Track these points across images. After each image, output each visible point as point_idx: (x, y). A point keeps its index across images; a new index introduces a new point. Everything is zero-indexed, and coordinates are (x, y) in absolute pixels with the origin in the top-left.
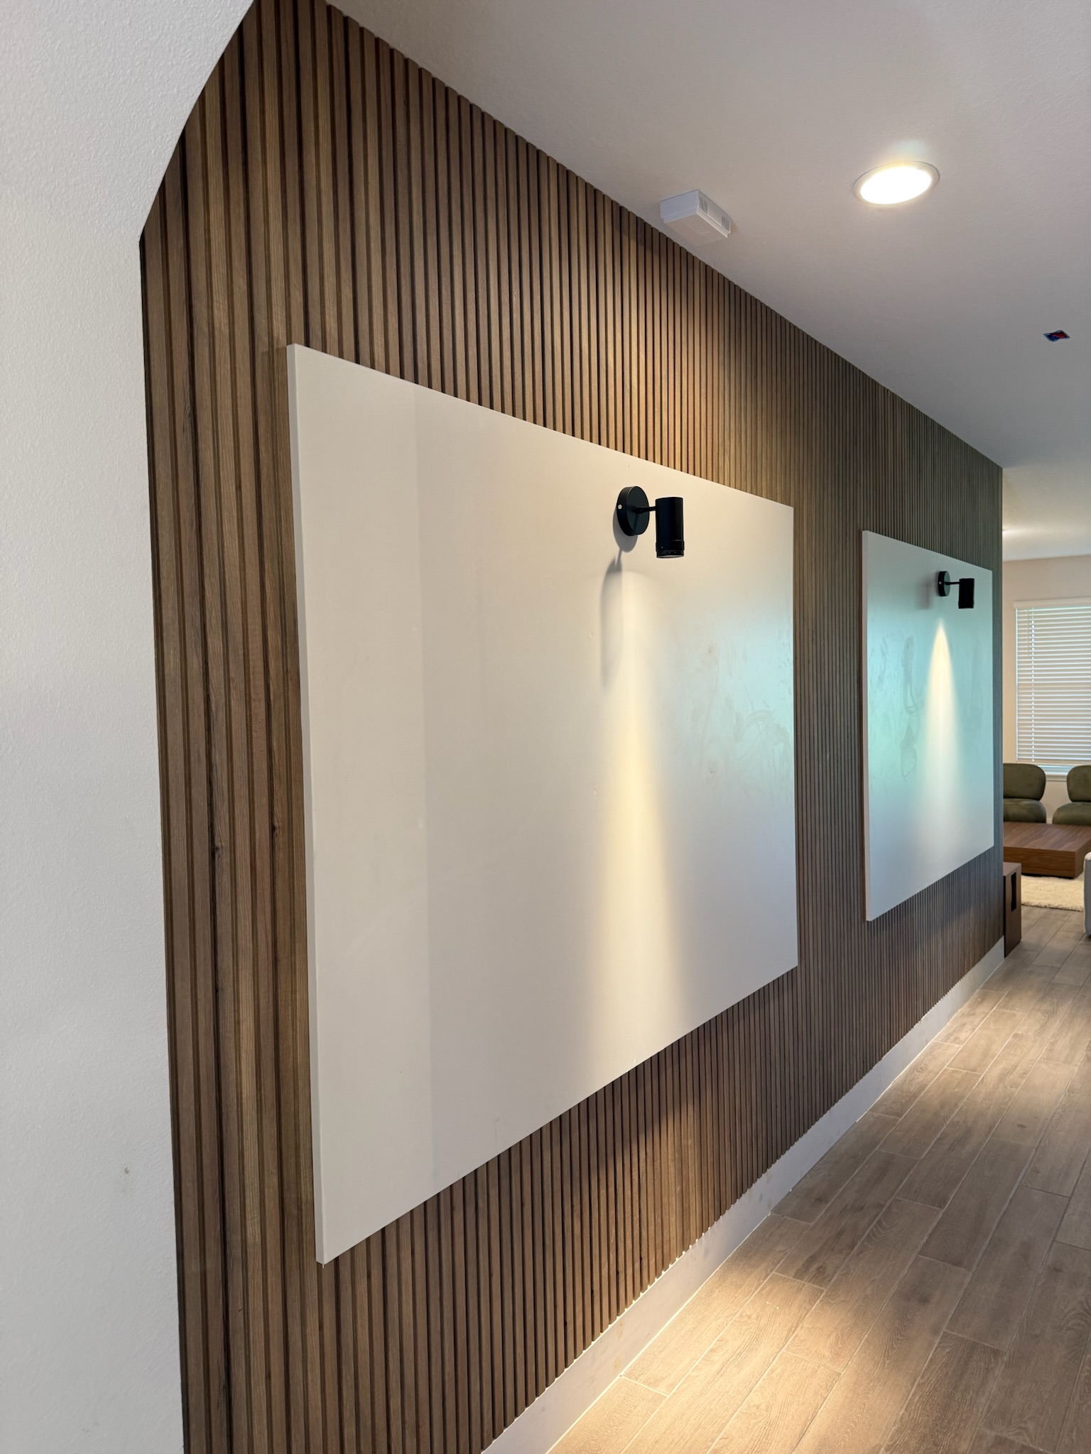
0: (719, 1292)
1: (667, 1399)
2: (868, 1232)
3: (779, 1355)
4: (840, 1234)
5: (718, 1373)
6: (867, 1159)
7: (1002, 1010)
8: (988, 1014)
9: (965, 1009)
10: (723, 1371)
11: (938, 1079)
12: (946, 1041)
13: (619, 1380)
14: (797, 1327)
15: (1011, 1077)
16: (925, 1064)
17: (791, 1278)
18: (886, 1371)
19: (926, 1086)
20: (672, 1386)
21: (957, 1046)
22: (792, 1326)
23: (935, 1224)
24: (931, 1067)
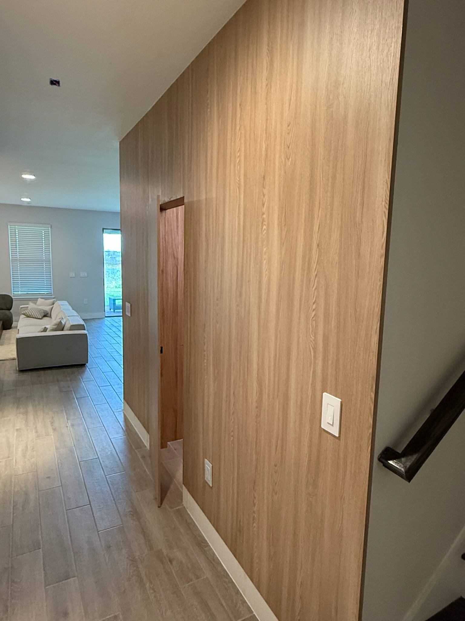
15: (28, 453)
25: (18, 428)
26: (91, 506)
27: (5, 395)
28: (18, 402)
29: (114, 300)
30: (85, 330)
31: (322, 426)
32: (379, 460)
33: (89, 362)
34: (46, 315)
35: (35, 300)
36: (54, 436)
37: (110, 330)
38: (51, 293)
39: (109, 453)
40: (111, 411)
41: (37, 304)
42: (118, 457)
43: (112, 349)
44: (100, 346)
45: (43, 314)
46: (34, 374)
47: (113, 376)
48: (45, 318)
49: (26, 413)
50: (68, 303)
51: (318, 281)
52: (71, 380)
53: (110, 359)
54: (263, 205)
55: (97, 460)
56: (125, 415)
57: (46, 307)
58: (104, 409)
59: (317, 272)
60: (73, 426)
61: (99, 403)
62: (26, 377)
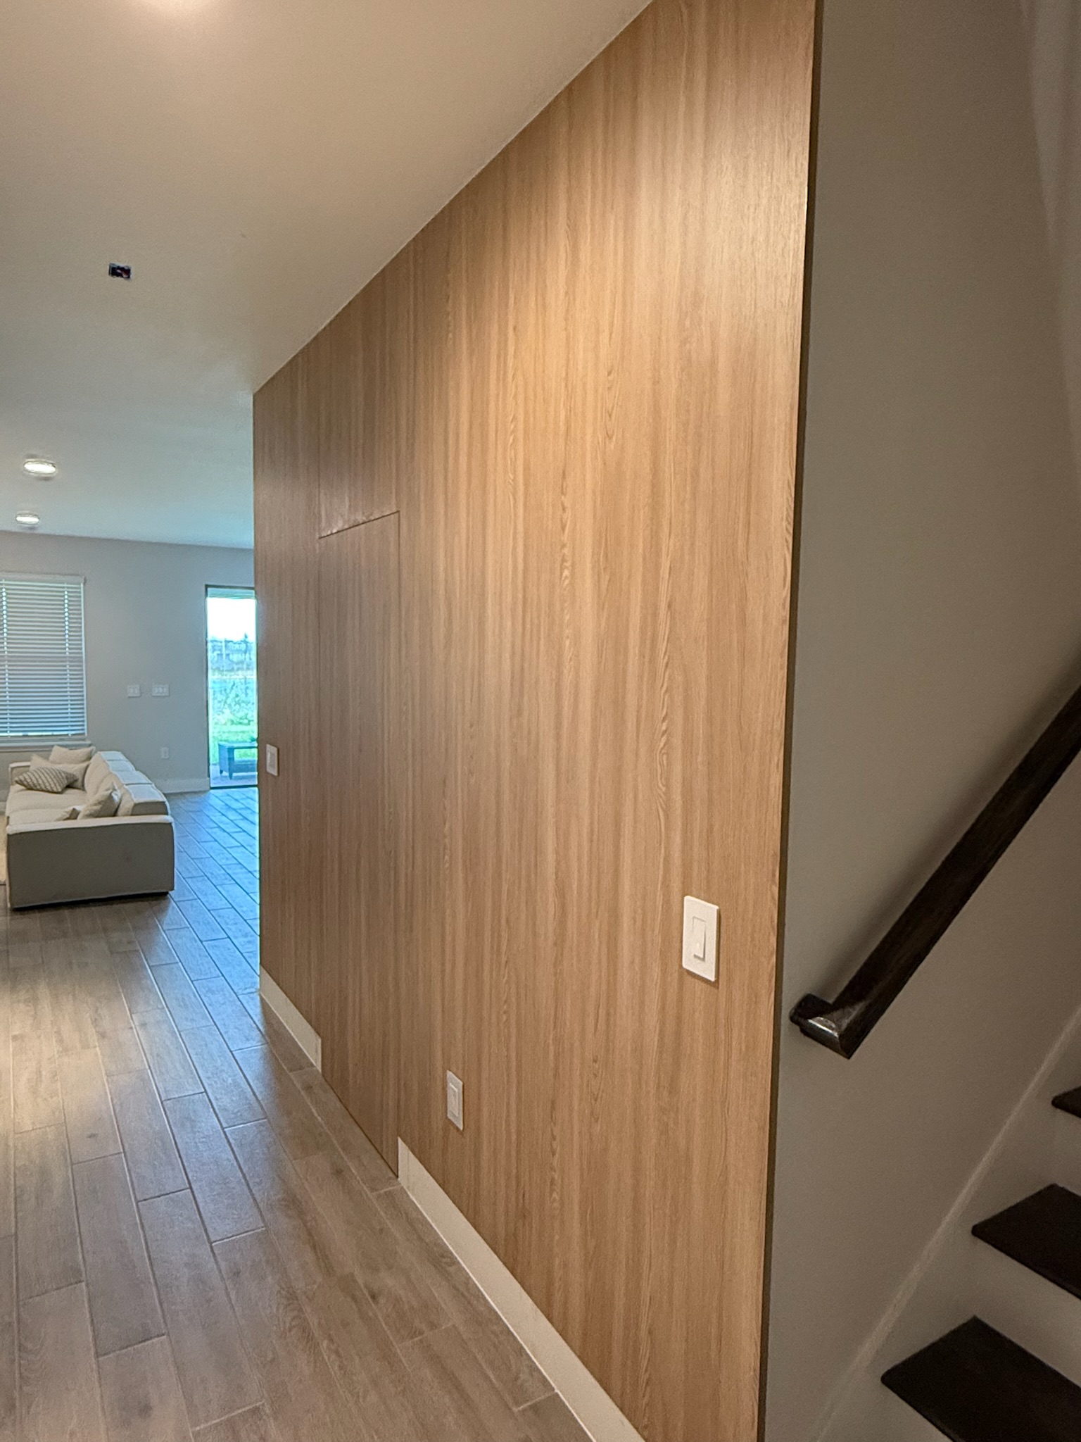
25: (16, 1033)
26: (193, 1192)
28: (13, 978)
29: (231, 750)
30: (167, 814)
31: (684, 966)
32: (792, 1019)
33: (175, 888)
34: (72, 784)
35: (45, 751)
36: (100, 1049)
37: (224, 818)
38: (83, 734)
39: (230, 1081)
40: (230, 993)
41: (51, 758)
42: (250, 1090)
43: (227, 859)
44: (200, 852)
45: (65, 783)
46: (49, 915)
47: (232, 917)
48: (70, 791)
49: (34, 1000)
50: (125, 755)
51: (670, 676)
52: (135, 928)
53: (225, 882)
54: (563, 529)
55: (203, 1096)
56: (262, 1000)
57: (72, 766)
58: (214, 989)
59: (669, 658)
60: (144, 1025)
61: (203, 977)
62: (29, 922)
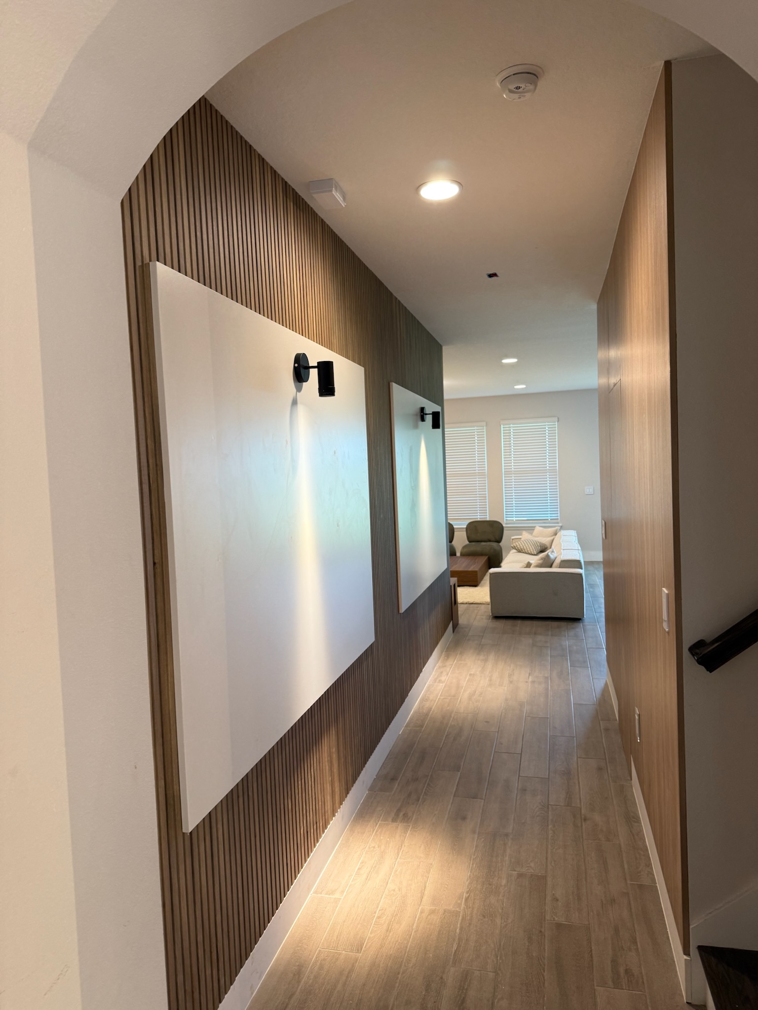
0: (353, 838)
1: (342, 899)
2: (424, 791)
3: (397, 863)
4: (409, 795)
5: (366, 879)
6: (412, 752)
7: (460, 662)
8: (452, 665)
9: (439, 664)
10: (369, 877)
11: (437, 704)
12: (435, 683)
13: (311, 897)
14: (402, 846)
15: (475, 697)
16: (428, 697)
17: (390, 823)
18: (455, 856)
19: (431, 708)
20: (343, 892)
21: (441, 684)
22: (399, 847)
23: (458, 780)
24: (431, 698)
25: (472, 673)
26: (521, 756)
27: (469, 640)
28: (480, 648)
30: (582, 569)
34: (543, 550)
35: (531, 529)
36: (508, 688)
38: (556, 519)
41: (534, 534)
42: (573, 723)
45: (540, 549)
46: (509, 623)
48: (538, 554)
50: (576, 533)
52: (552, 635)
55: (547, 720)
56: (606, 684)
57: (544, 539)
61: (577, 665)
62: (500, 624)
